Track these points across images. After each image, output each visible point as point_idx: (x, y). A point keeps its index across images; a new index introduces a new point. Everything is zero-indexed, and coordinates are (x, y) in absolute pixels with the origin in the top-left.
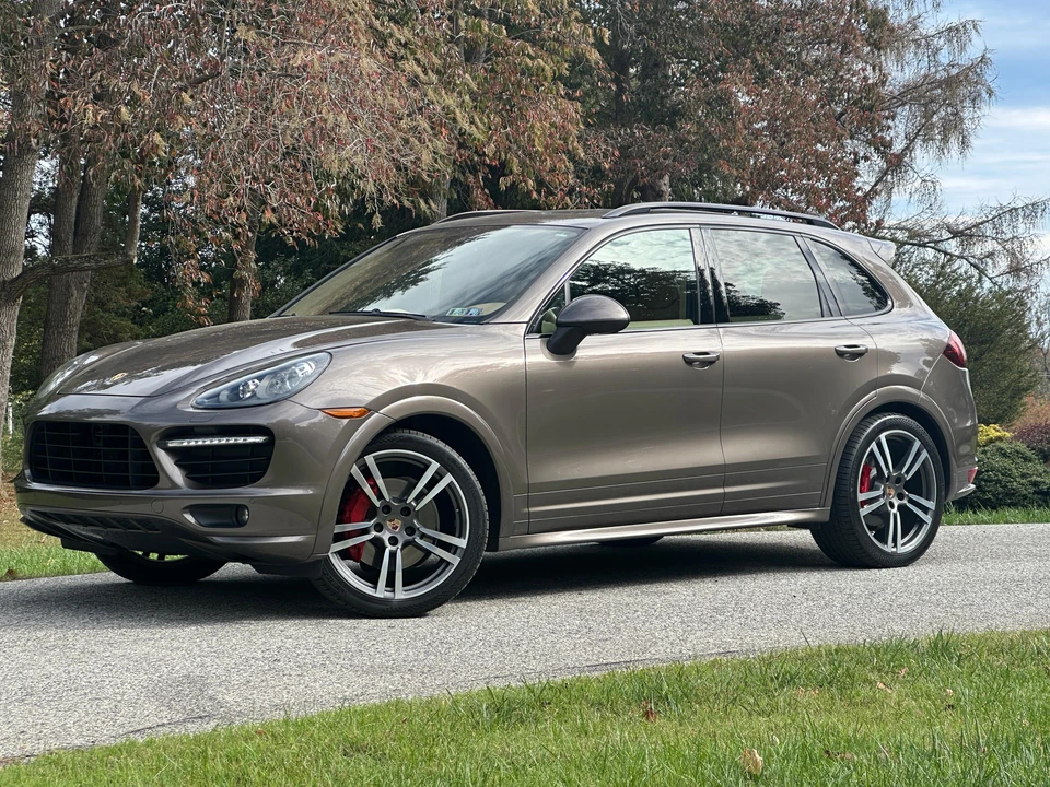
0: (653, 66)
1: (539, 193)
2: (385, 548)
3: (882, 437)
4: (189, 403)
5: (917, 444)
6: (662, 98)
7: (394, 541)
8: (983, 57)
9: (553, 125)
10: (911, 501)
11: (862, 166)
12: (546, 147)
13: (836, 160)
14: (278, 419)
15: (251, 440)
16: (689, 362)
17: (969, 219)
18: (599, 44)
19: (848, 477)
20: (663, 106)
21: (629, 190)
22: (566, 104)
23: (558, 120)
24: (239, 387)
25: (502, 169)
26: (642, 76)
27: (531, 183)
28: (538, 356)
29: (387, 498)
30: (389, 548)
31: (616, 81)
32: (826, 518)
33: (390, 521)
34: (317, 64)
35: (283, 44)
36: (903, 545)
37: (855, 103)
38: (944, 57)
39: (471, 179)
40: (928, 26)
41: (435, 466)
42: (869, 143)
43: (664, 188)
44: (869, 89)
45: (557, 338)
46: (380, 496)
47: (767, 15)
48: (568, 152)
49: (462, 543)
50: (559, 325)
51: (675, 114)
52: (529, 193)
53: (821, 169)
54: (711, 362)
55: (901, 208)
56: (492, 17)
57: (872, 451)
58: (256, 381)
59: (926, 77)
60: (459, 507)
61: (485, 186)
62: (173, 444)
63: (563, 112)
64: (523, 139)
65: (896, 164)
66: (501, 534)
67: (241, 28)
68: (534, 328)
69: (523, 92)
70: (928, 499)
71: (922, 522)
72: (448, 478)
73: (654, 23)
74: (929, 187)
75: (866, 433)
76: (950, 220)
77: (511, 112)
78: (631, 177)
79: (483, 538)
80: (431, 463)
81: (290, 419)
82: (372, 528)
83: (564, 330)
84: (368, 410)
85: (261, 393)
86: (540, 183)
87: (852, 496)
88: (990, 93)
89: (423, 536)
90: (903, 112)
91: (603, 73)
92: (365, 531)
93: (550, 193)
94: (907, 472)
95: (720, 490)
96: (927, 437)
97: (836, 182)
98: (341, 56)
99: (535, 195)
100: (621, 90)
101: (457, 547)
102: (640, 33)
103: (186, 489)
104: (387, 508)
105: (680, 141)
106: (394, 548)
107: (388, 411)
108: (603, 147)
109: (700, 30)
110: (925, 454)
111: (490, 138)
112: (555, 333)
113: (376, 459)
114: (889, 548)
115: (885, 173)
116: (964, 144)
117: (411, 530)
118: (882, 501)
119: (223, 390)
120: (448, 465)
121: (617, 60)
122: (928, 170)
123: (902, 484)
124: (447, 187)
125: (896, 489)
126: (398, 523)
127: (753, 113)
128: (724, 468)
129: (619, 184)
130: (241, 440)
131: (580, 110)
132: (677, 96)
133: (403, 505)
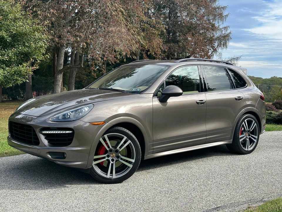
0: (174, 33)
1: (155, 55)
2: (110, 162)
3: (246, 120)
4: (50, 120)
5: (254, 122)
6: (176, 39)
7: (113, 160)
8: (230, 32)
9: (157, 43)
10: (252, 137)
11: (209, 51)
12: (156, 47)
13: (206, 50)
14: (77, 125)
15: (67, 132)
16: (198, 103)
17: (227, 60)
18: (166, 29)
19: (237, 132)
20: (176, 40)
21: (170, 55)
22: (160, 39)
23: (159, 42)
24: (66, 114)
25: (148, 51)
26: (172, 35)
27: (153, 53)
28: (156, 103)
29: (111, 147)
30: (111, 162)
31: (168, 36)
32: (231, 143)
33: (112, 154)
34: (114, 30)
35: (108, 26)
36: (250, 148)
37: (209, 40)
38: (223, 32)
39: (143, 53)
40: (221, 27)
41: (125, 138)
42: (211, 47)
43: (176, 54)
44: (211, 37)
45: (162, 98)
46: (109, 147)
47: (194, 24)
48: (160, 48)
49: (133, 161)
50: (162, 94)
51: (178, 42)
52: (153, 55)
53: (203, 51)
54: (203, 103)
55: (215, 58)
56: (147, 23)
57: (243, 124)
58: (71, 113)
59: (220, 36)
60: (132, 150)
61: (146, 54)
62: (44, 132)
63: (159, 41)
64: (152, 45)
65: (215, 50)
66: (145, 155)
67: (100, 23)
68: (155, 95)
69: (152, 37)
70: (256, 135)
71: (254, 142)
72: (129, 142)
73: (175, 26)
74: (220, 54)
75: (242, 120)
76: (223, 60)
77: (150, 40)
78: (170, 52)
79: (139, 159)
80: (124, 137)
81: (81, 124)
82: (106, 157)
83: (164, 96)
84: (105, 122)
85: (72, 117)
86: (155, 53)
87: (238, 137)
88: (231, 38)
89: (121, 159)
90: (217, 42)
91: (166, 34)
92: (104, 158)
93: (157, 55)
94: (251, 129)
95: (205, 138)
96: (256, 120)
97: (205, 53)
98: (118, 28)
99: (154, 55)
100: (169, 37)
101: (132, 162)
102: (172, 27)
103: (48, 147)
104: (111, 151)
105: (179, 46)
106: (113, 162)
107: (111, 122)
108: (166, 47)
109: (183, 27)
110: (255, 124)
111: (147, 45)
112: (162, 96)
113: (108, 136)
114: (246, 149)
115: (213, 52)
116: (226, 47)
117: (118, 157)
118: (245, 137)
119: (60, 116)
120: (129, 137)
121: (169, 32)
122: (220, 52)
123: (250, 132)
124: (139, 54)
125: (248, 133)
126: (114, 155)
127: (192, 41)
128: (206, 131)
129: (168, 54)
130: (64, 132)
131: (162, 40)
132: (178, 38)
133: (116, 149)
